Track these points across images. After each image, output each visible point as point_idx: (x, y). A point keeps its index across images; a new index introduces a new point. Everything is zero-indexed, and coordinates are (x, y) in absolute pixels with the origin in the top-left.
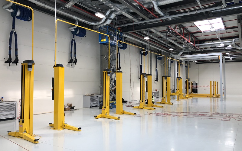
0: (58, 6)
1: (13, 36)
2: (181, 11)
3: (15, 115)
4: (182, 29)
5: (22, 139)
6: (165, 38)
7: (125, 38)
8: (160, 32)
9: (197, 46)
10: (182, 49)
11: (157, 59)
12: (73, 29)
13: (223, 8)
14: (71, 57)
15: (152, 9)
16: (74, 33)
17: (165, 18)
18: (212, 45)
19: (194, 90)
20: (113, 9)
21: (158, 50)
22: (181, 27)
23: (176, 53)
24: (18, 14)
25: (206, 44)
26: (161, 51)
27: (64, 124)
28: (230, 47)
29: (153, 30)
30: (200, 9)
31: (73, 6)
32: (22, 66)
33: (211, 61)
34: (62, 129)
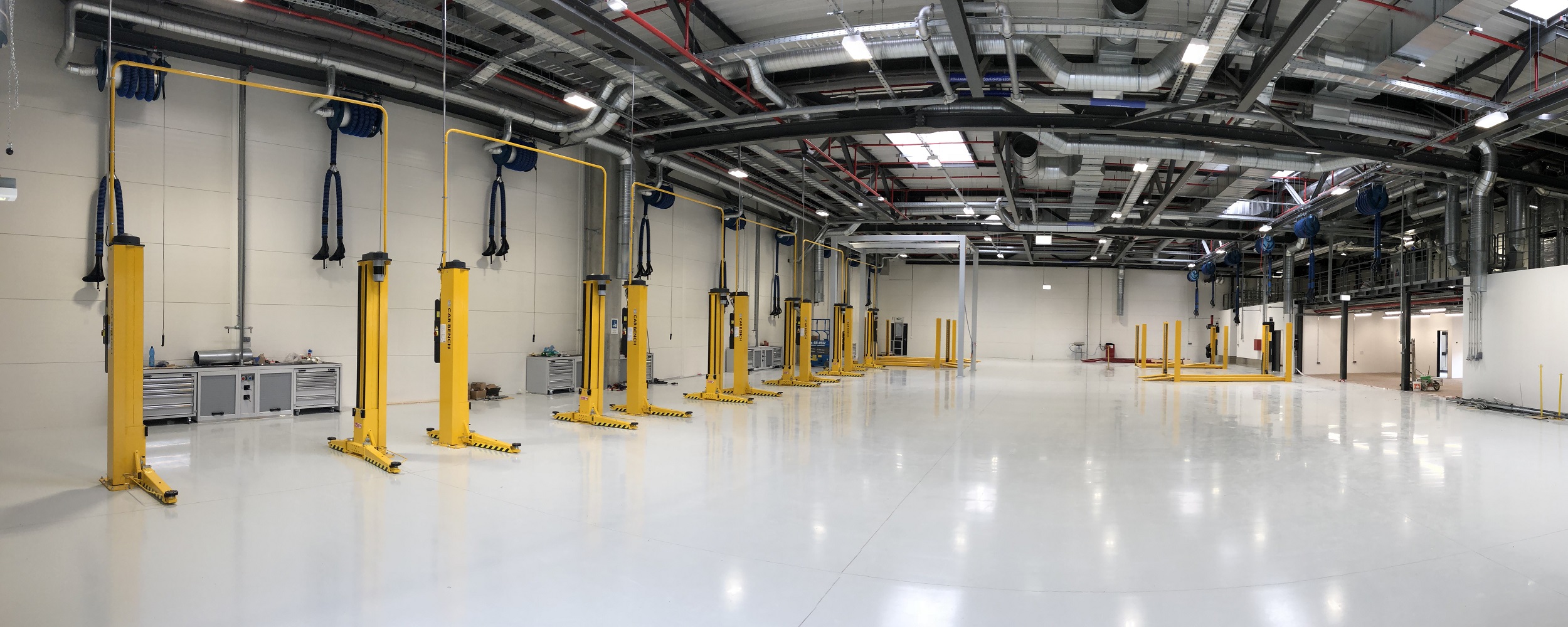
0: (453, 82)
1: (332, 184)
2: (839, 95)
3: (337, 400)
4: (851, 150)
5: (360, 458)
6: (799, 174)
7: (667, 170)
8: (778, 152)
9: (901, 209)
10: (855, 214)
11: (779, 241)
12: (497, 148)
13: (949, 105)
14: (492, 237)
15: (745, 83)
16: (500, 161)
17: (789, 112)
18: (945, 210)
19: (898, 345)
20: (623, 81)
21: (782, 213)
22: (846, 142)
23: (841, 226)
24: (346, 119)
25: (929, 204)
26: (791, 217)
27: (469, 432)
28: (994, 219)
29: (754, 147)
30: (886, 97)
31: (497, 76)
32: (360, 268)
33: (946, 259)
34: (463, 446)
